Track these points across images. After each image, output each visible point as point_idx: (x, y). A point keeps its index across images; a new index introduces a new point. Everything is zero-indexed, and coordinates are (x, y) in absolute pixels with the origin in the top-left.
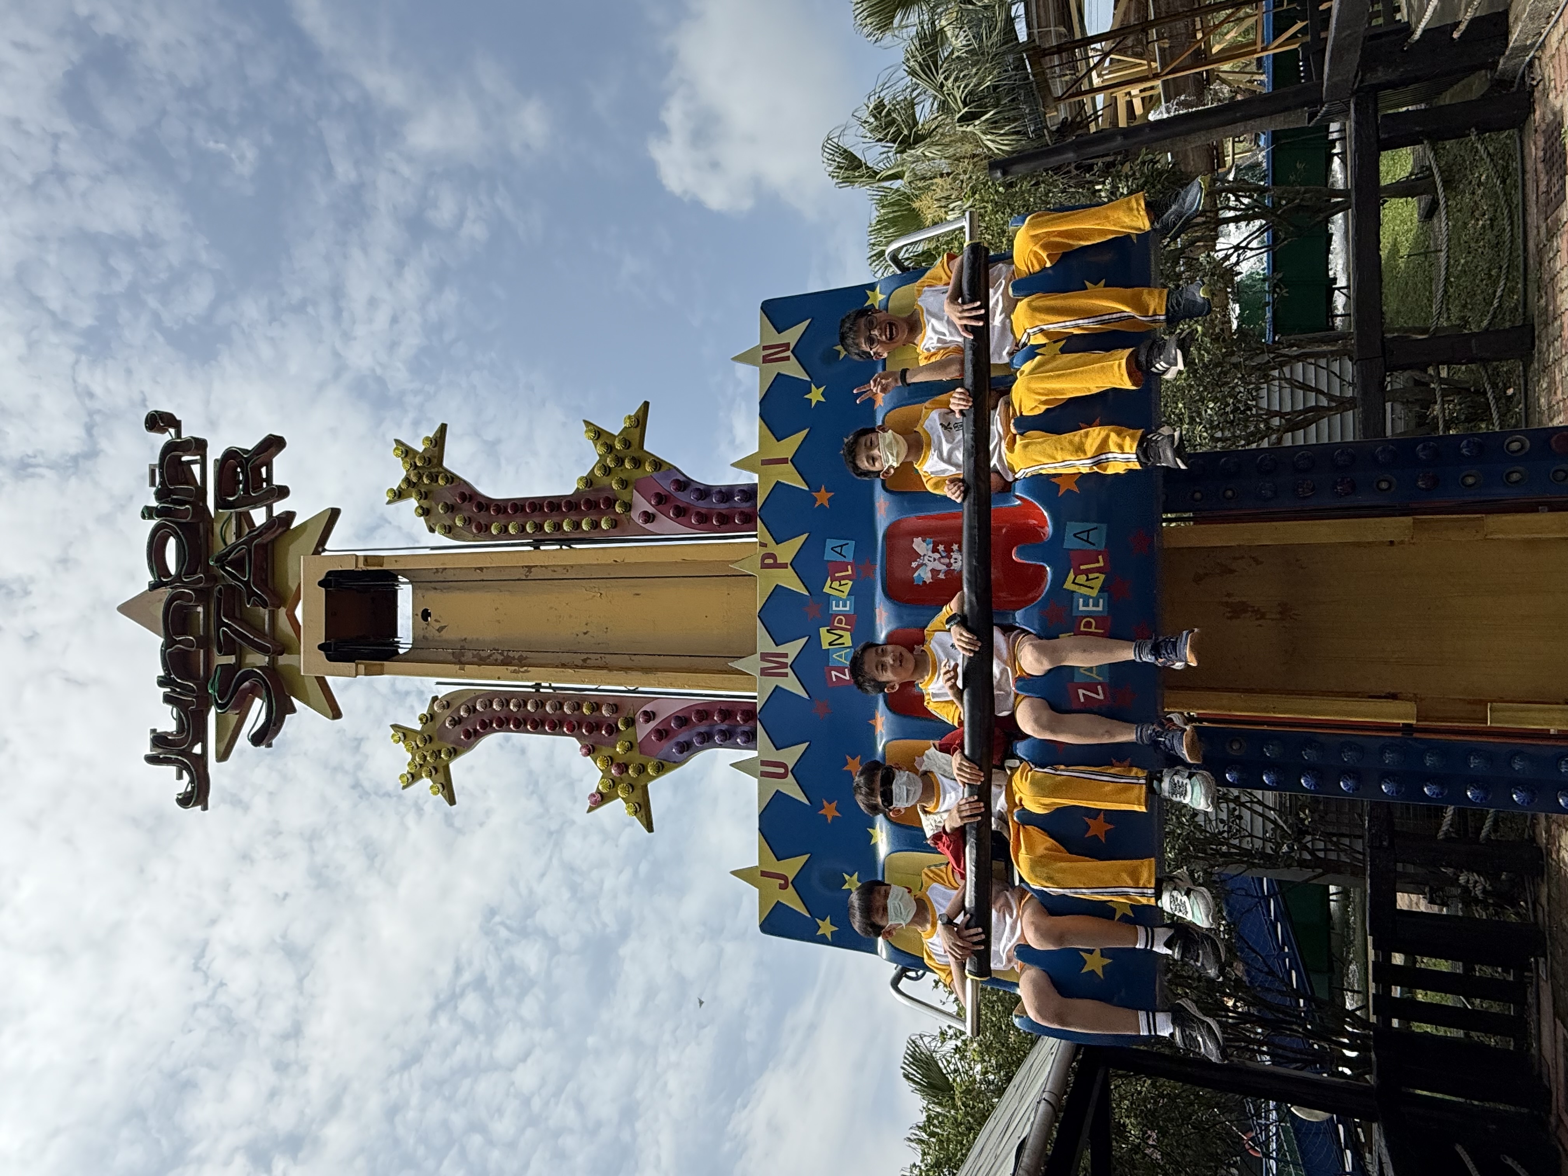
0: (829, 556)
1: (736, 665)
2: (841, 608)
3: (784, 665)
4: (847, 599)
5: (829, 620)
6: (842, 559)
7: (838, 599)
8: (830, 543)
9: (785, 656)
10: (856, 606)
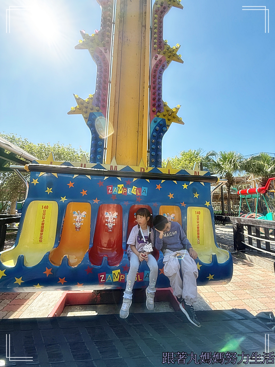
0: (143, 188)
1: (114, 159)
2: (129, 191)
4: (131, 193)
5: (126, 187)
6: (142, 192)
7: (131, 190)
8: (146, 188)
10: (129, 195)
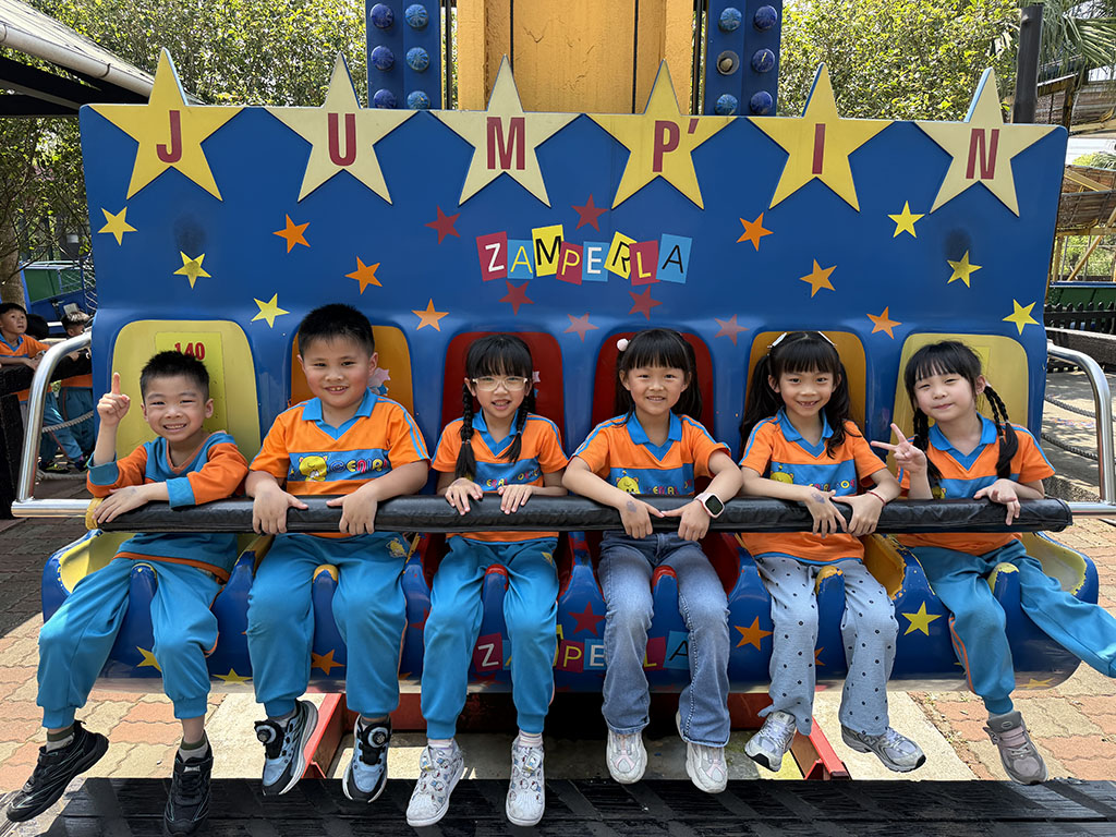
2: (591, 260)
3: (506, 164)
4: (603, 270)
5: (573, 240)
6: (661, 262)
7: (603, 255)
8: (686, 244)
9: (521, 166)
10: (594, 284)
